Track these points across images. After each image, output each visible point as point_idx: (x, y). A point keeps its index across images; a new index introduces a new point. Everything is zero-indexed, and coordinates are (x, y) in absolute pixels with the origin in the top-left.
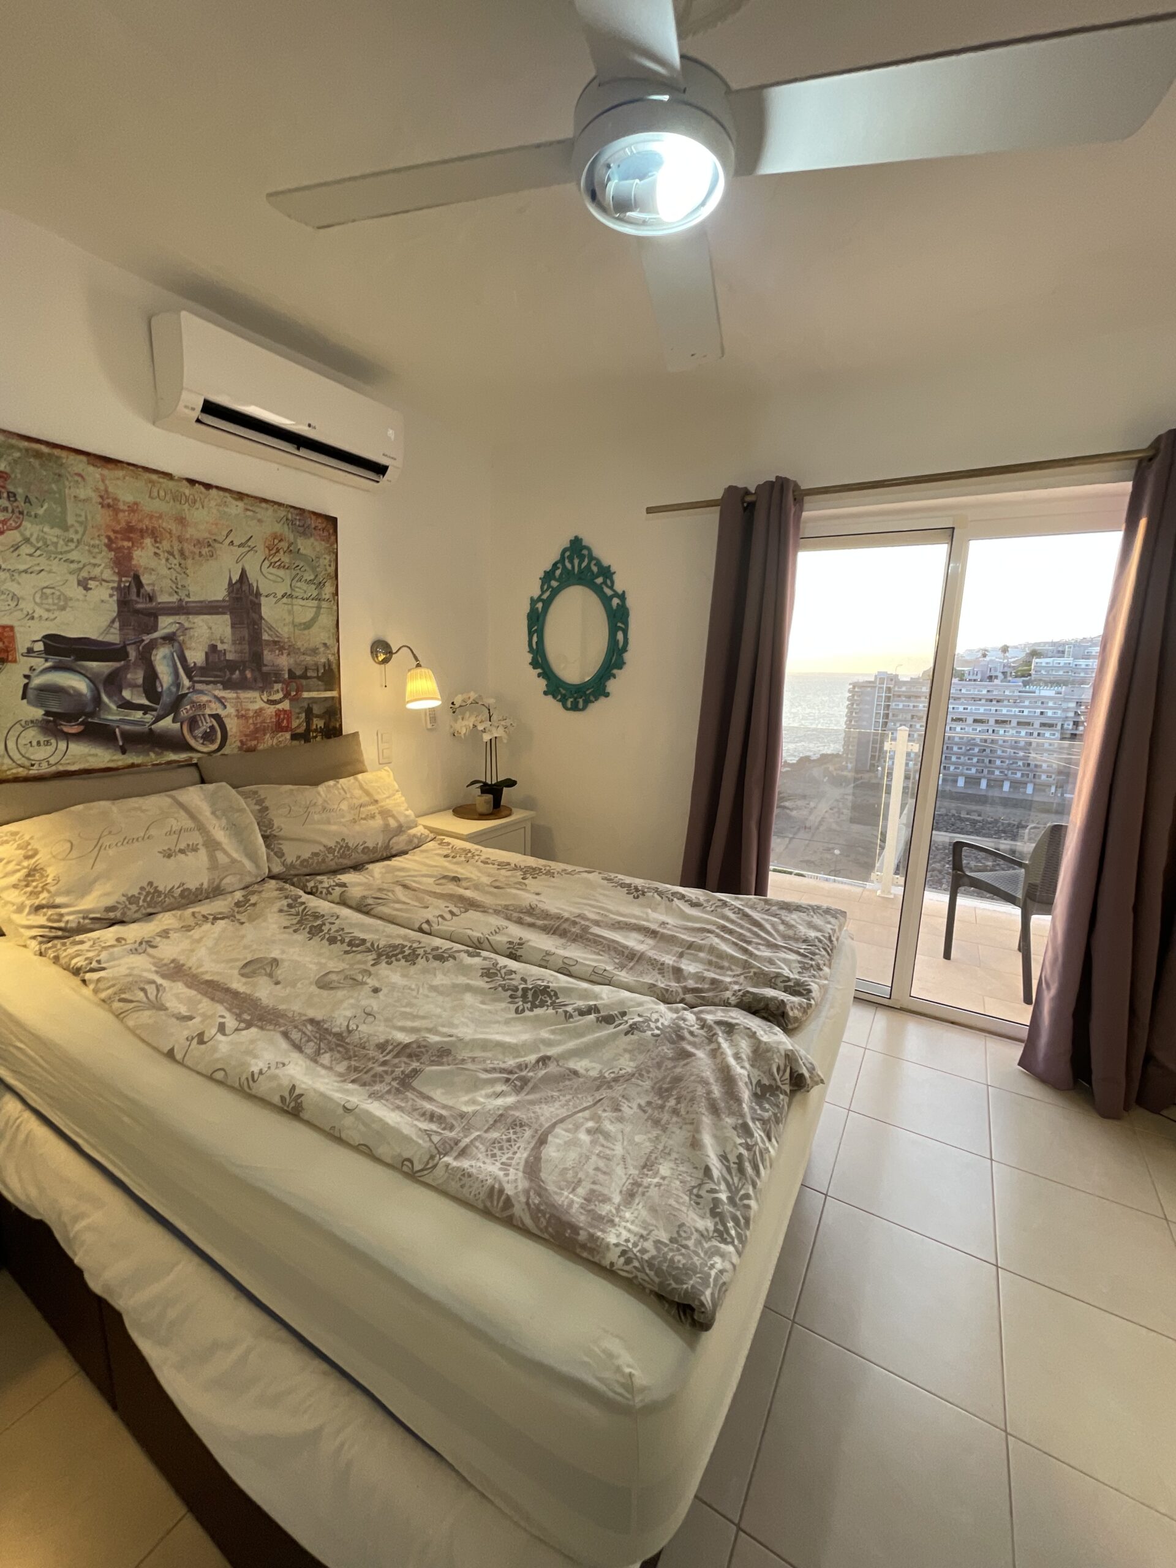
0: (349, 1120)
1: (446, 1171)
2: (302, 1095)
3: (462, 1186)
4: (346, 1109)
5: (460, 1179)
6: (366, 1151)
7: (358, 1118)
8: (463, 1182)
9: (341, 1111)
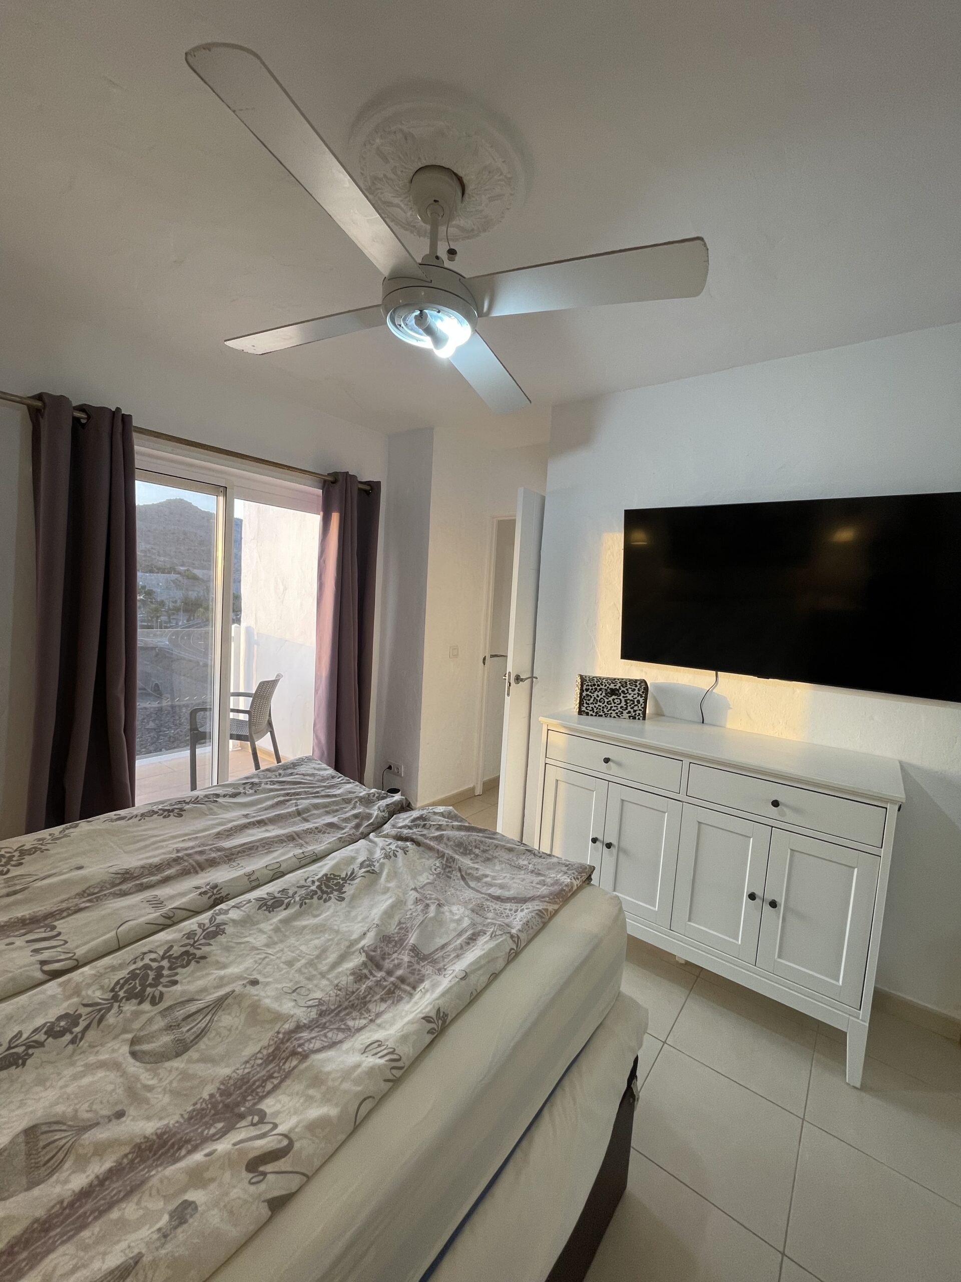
0: (473, 979)
1: (523, 932)
2: (439, 1010)
3: (532, 928)
4: (463, 979)
5: (529, 927)
6: (495, 976)
7: (473, 972)
8: (531, 927)
9: (463, 983)
